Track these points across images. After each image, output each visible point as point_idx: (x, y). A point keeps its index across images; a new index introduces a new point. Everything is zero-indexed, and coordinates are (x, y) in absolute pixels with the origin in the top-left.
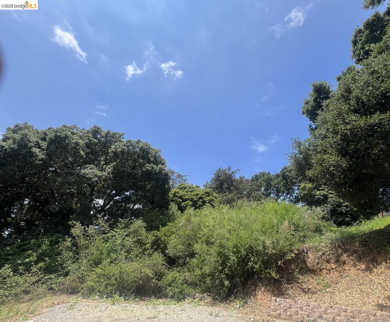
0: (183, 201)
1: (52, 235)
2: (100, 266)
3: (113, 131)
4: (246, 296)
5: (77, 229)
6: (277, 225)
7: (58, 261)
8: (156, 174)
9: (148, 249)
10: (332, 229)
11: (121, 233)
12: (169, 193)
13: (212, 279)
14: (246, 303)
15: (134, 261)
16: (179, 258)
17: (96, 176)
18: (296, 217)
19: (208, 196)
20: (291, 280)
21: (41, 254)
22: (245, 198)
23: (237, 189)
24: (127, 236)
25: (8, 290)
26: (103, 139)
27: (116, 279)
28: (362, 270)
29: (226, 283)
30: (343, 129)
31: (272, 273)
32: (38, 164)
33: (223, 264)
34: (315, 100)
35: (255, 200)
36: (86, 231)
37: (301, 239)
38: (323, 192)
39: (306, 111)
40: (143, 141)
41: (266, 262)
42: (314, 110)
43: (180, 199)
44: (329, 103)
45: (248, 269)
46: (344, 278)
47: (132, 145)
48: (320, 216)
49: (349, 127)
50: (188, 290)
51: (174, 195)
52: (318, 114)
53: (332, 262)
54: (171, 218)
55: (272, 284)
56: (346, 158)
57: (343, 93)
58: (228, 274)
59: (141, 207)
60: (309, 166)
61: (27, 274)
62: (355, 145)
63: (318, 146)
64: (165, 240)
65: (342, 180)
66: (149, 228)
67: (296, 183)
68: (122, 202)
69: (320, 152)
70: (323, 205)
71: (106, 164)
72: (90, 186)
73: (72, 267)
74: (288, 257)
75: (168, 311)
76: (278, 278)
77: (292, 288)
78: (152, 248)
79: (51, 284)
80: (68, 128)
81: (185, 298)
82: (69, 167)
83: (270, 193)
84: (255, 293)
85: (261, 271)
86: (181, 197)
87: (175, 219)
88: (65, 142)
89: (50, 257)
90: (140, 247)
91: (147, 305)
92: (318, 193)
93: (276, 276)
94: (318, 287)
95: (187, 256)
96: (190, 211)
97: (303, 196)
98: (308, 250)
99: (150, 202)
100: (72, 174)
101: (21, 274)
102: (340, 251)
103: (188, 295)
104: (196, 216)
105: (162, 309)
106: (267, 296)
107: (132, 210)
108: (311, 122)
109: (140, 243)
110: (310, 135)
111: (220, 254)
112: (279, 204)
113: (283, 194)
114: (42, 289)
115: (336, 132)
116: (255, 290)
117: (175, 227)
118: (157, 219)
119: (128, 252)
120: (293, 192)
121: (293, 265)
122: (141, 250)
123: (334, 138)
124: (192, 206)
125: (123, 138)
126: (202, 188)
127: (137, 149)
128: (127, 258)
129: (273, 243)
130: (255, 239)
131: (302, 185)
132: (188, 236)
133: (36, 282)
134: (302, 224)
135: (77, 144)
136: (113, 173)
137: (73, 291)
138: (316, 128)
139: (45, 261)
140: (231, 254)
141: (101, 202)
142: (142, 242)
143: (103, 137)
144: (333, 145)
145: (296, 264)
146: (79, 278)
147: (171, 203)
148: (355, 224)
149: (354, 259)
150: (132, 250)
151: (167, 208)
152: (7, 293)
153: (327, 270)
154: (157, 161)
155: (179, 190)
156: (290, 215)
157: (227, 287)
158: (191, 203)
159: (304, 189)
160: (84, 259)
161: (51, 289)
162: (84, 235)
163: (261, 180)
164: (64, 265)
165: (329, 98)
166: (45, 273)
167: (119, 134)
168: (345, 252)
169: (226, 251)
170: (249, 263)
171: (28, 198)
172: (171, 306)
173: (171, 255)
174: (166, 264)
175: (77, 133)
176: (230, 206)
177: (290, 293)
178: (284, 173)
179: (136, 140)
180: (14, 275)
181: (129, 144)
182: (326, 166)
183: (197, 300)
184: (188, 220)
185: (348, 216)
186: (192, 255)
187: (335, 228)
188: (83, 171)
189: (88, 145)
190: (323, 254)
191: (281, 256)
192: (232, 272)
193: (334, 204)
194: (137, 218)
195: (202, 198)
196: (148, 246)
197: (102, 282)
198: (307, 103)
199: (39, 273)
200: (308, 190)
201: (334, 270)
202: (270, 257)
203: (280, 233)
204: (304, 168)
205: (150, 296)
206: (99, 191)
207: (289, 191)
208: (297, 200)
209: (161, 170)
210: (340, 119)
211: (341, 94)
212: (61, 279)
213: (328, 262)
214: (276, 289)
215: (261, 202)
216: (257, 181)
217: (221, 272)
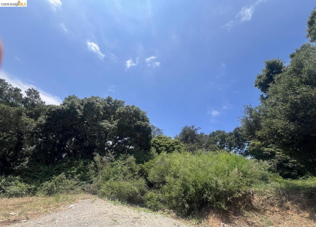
0: (160, 147)
1: (85, 159)
2: (109, 181)
3: (119, 99)
4: (200, 217)
5: (97, 158)
6: (228, 171)
7: (87, 175)
8: (143, 127)
9: (136, 175)
10: (277, 179)
11: (121, 162)
12: (151, 140)
13: (177, 201)
14: (201, 222)
15: (128, 181)
16: (155, 183)
17: (108, 127)
18: (245, 167)
19: (177, 145)
20: (238, 213)
21: (79, 169)
22: (204, 149)
23: (198, 141)
24: (124, 165)
25: (64, 186)
26: (113, 105)
27: (117, 190)
28: (306, 218)
29: (187, 206)
30: (293, 98)
31: (222, 205)
32: (79, 118)
33: (185, 192)
34: (268, 75)
35: (212, 150)
36: (101, 159)
37: (248, 184)
38: (271, 149)
39: (259, 84)
40: (136, 106)
41: (218, 196)
42: (266, 83)
43: (157, 145)
44: (281, 77)
45: (203, 199)
46: (286, 220)
47: (129, 108)
48: (267, 168)
49: (299, 97)
50: (160, 205)
51: (154, 142)
52: (270, 86)
53: (276, 206)
54: (151, 157)
55: (222, 213)
56: (295, 123)
57: (295, 68)
58: (188, 199)
59: (133, 148)
60: (259, 128)
61: (72, 180)
62: (304, 112)
63: (268, 112)
64: (147, 170)
65: (289, 141)
66: (137, 162)
67: (246, 140)
68: (123, 144)
69: (269, 117)
70: (270, 160)
71: (114, 120)
72: (105, 133)
73: (94, 179)
74: (237, 195)
75: (146, 216)
76: (227, 209)
77: (238, 219)
78: (139, 175)
79: (84, 187)
80: (95, 98)
81: (159, 210)
82: (94, 121)
83: (224, 147)
84: (208, 217)
85: (213, 202)
86: (158, 144)
87: (154, 158)
88: (92, 106)
89: (83, 171)
90: (132, 173)
91: (134, 209)
92: (266, 149)
93: (225, 208)
94: (261, 223)
95: (161, 183)
96: (164, 153)
97: (252, 151)
98: (254, 193)
99: (139, 145)
100: (96, 125)
101: (70, 179)
102: (284, 198)
103: (160, 209)
104: (168, 157)
105: (143, 214)
106: (217, 221)
107: (128, 149)
108: (263, 93)
109: (131, 170)
110: (261, 103)
111: (183, 185)
112: (230, 155)
113: (235, 148)
114: (79, 189)
115: (286, 101)
116: (207, 215)
117: (154, 163)
118: (143, 156)
119: (125, 175)
120: (244, 148)
121: (240, 202)
122: (132, 175)
123: (283, 106)
124: (166, 150)
125: (124, 104)
126: (173, 139)
127: (132, 111)
128: (124, 179)
129: (224, 183)
130: (210, 179)
131: (252, 142)
132: (162, 170)
133: (77, 184)
134: (249, 172)
135: (99, 107)
136: (117, 125)
137: (94, 193)
138: (267, 98)
139: (81, 173)
140: (191, 186)
141: (111, 143)
142: (133, 170)
143: (113, 103)
144: (282, 111)
145: (243, 202)
146: (98, 186)
147: (152, 147)
148: (301, 178)
149: (297, 207)
150: (127, 174)
151: (149, 150)
152: (63, 187)
153: (271, 211)
154: (144, 119)
155: (157, 139)
156: (240, 164)
157: (187, 209)
158: (165, 148)
159: (253, 145)
160: (100, 175)
161: (83, 189)
162: (101, 161)
163: (217, 136)
164: (90, 177)
165: (281, 72)
166: (81, 180)
167: (122, 101)
168: (289, 200)
169: (187, 184)
170: (204, 195)
171: (74, 137)
172: (149, 213)
173: (150, 180)
174: (147, 186)
175: (99, 101)
176: (193, 153)
177: (236, 222)
178: (236, 132)
179: (132, 105)
180: (66, 179)
181: (127, 108)
182: (274, 129)
183: (166, 213)
184: (163, 160)
185: (295, 171)
186: (164, 183)
187: (281, 179)
188: (101, 124)
189: (105, 108)
190: (268, 198)
191: (230, 194)
192: (191, 198)
193: (281, 160)
194: (131, 154)
195: (173, 146)
196: (136, 173)
197: (109, 191)
198: (260, 78)
199: (78, 180)
200: (257, 147)
201: (277, 212)
202: (221, 193)
203: (230, 177)
204: (255, 129)
205: (136, 204)
206: (110, 136)
207: (240, 146)
208: (246, 154)
209: (146, 125)
210: (291, 90)
211: (293, 69)
212: (88, 185)
213: (272, 205)
214: (225, 217)
215: (216, 152)
216: (214, 136)
217: (183, 198)
